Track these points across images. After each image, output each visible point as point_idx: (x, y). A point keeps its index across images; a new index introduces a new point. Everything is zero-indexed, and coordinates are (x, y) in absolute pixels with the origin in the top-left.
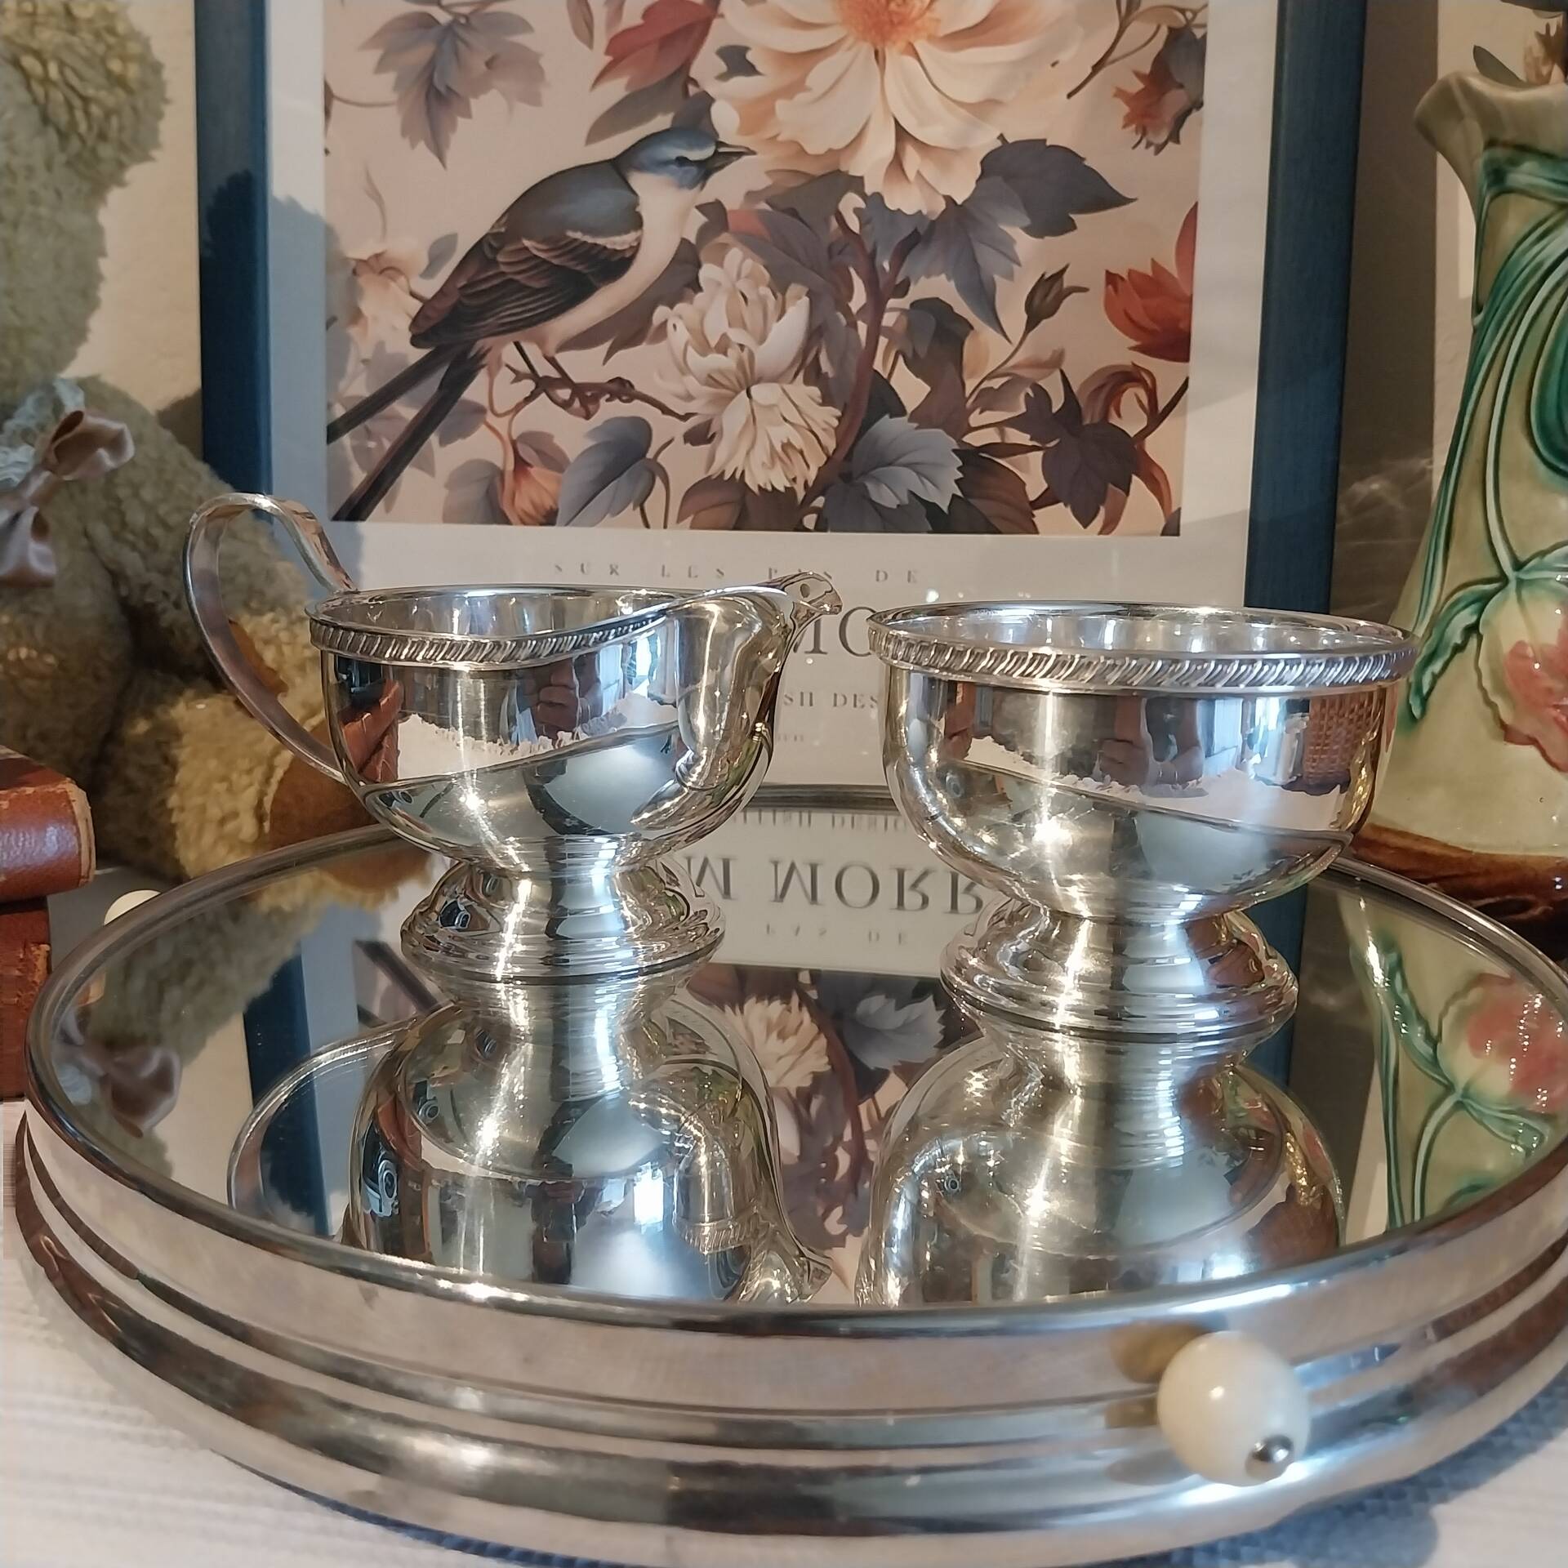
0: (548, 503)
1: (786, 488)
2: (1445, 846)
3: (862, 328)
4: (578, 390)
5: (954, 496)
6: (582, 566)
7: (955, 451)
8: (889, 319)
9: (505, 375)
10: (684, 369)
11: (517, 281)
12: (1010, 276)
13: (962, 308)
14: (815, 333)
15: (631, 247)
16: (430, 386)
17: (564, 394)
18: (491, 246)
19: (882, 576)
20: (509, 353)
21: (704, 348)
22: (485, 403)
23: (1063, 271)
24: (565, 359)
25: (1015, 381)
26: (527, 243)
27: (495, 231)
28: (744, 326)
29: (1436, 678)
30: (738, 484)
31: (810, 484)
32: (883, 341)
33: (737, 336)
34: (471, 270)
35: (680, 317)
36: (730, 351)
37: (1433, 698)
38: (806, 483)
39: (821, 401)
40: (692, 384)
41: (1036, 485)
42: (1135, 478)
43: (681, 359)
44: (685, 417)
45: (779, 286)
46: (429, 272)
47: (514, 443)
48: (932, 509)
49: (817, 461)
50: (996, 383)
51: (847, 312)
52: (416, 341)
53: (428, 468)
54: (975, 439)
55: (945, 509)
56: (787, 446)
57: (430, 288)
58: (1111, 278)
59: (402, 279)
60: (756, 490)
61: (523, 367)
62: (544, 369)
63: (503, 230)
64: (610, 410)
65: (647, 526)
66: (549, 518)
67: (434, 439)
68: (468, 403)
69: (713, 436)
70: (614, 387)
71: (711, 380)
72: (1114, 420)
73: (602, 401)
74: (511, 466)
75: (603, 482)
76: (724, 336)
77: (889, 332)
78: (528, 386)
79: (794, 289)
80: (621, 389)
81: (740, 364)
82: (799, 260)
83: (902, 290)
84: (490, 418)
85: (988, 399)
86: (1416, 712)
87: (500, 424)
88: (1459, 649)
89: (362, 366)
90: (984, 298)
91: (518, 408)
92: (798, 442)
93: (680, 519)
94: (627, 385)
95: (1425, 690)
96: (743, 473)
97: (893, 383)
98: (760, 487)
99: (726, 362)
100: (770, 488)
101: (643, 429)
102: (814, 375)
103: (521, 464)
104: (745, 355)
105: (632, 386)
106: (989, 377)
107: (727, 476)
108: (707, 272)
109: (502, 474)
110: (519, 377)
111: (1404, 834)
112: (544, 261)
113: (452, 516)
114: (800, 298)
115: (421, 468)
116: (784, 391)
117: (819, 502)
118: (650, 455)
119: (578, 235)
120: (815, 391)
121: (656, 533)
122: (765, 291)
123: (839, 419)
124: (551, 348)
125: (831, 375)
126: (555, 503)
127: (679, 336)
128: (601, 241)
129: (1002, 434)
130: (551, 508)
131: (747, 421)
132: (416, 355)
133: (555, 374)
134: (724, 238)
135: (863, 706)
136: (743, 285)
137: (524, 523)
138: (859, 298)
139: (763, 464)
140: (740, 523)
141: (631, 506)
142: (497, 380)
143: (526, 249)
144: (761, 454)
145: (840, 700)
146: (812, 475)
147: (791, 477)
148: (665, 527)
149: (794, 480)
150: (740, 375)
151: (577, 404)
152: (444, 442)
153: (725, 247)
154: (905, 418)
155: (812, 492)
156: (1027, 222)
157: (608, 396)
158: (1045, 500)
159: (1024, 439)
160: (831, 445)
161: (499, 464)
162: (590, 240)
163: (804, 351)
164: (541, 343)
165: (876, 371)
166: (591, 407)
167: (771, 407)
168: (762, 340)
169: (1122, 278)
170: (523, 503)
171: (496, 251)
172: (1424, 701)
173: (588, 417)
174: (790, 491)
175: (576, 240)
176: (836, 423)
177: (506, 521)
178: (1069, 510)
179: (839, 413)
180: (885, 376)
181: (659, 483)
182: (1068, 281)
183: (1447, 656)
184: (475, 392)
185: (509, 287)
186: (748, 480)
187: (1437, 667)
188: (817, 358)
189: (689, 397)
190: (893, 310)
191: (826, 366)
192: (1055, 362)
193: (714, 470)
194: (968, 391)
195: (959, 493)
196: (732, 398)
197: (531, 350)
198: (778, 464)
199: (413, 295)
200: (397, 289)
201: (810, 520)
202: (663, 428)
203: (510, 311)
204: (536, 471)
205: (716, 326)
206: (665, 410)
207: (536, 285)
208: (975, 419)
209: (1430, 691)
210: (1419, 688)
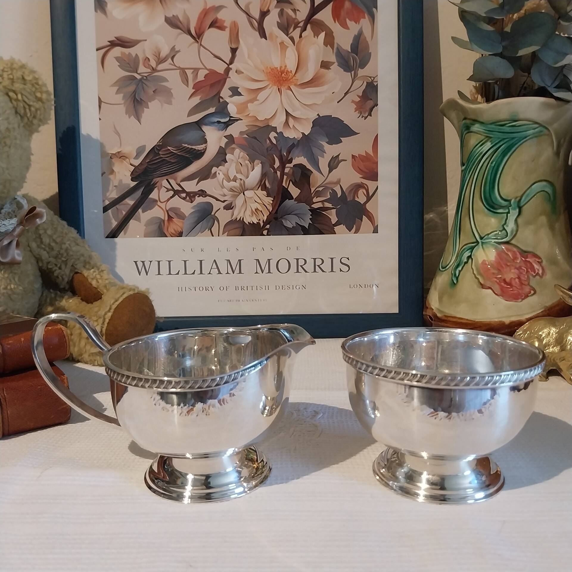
0: (180, 230)
1: (257, 222)
2: (467, 320)
3: (279, 173)
4: (188, 194)
5: (310, 223)
6: (192, 249)
7: (309, 210)
8: (287, 170)
9: (163, 190)
10: (223, 187)
11: (166, 160)
12: (323, 157)
13: (309, 166)
14: (264, 175)
15: (204, 149)
16: (138, 194)
17: (184, 195)
18: (157, 149)
19: (289, 248)
20: (165, 183)
21: (229, 180)
22: (157, 199)
23: (339, 155)
24: (184, 184)
25: (326, 188)
26: (169, 148)
27: (158, 144)
28: (242, 174)
29: (460, 271)
30: (242, 221)
31: (265, 221)
32: (285, 177)
33: (239, 176)
34: (151, 157)
35: (221, 171)
36: (237, 181)
37: (460, 277)
38: (263, 221)
39: (266, 195)
40: (225, 191)
41: (334, 219)
42: (364, 216)
43: (221, 184)
44: (224, 202)
45: (252, 161)
46: (137, 157)
47: (167, 211)
48: (303, 227)
49: (266, 214)
50: (320, 189)
51: (274, 168)
52: (132, 180)
53: (139, 220)
54: (315, 206)
55: (307, 227)
56: (257, 210)
57: (137, 162)
58: (353, 157)
59: (128, 160)
60: (247, 223)
61: (170, 187)
62: (177, 188)
63: (161, 144)
64: (199, 200)
65: (213, 236)
66: (180, 235)
67: (140, 210)
68: (151, 198)
69: (233, 207)
70: (200, 192)
71: (231, 190)
72: (357, 199)
73: (196, 197)
74: (166, 218)
75: (197, 222)
76: (235, 176)
77: (287, 174)
78: (172, 193)
79: (256, 162)
80: (202, 193)
81: (241, 185)
82: (258, 153)
83: (290, 161)
84: (159, 203)
85: (318, 194)
86: (455, 282)
87: (163, 205)
88: (466, 263)
89: (115, 188)
90: (316, 164)
91: (168, 200)
92: (260, 208)
93: (223, 233)
94: (204, 192)
95: (457, 275)
96: (243, 218)
97: (289, 189)
98: (249, 222)
99: (237, 184)
100: (252, 223)
101: (210, 206)
102: (264, 187)
103: (170, 218)
104: (242, 182)
105: (206, 192)
106: (318, 187)
107: (238, 219)
108: (229, 157)
109: (164, 221)
110: (168, 190)
112: (175, 154)
113: (147, 235)
114: (259, 164)
115: (136, 220)
116: (255, 192)
117: (268, 227)
118: (213, 214)
119: (186, 145)
120: (265, 192)
121: (216, 238)
122: (247, 162)
123: (272, 201)
124: (179, 181)
125: (269, 187)
126: (182, 230)
127: (220, 176)
128: (193, 147)
129: (323, 204)
131: (244, 202)
132: (133, 184)
133: (180, 189)
134: (233, 146)
135: (285, 289)
136: (240, 160)
137: (172, 236)
138: (277, 164)
139: (249, 215)
140: (243, 234)
141: (207, 230)
142: (161, 192)
143: (169, 149)
144: (248, 212)
145: (278, 288)
146: (265, 218)
147: (258, 219)
149: (260, 220)
150: (241, 188)
151: (188, 198)
152: (143, 212)
153: (234, 149)
154: (294, 200)
155: (265, 223)
156: (328, 140)
157: (198, 196)
158: (337, 224)
159: (330, 206)
160: (271, 209)
161: (163, 218)
162: (190, 147)
163: (261, 181)
164: (175, 180)
165: (283, 186)
166: (193, 199)
167: (251, 198)
168: (247, 177)
169: (356, 157)
170: (171, 230)
171: (159, 150)
172: (457, 278)
173: (192, 202)
174: (258, 224)
175: (185, 147)
176: (272, 202)
177: (166, 236)
178: (345, 226)
179: (272, 199)
180: (286, 187)
181: (216, 222)
182: (340, 158)
183: (463, 265)
184: (154, 195)
185: (163, 162)
186: (245, 220)
187: (460, 268)
188: (265, 182)
189: (225, 195)
190: (288, 167)
191: (268, 185)
192: (338, 182)
193: (234, 218)
194: (312, 192)
196: (239, 195)
197: (172, 182)
198: (254, 215)
199: (131, 165)
200: (126, 163)
201: (265, 232)
202: (216, 205)
203: (164, 170)
204: (175, 220)
205: (232, 173)
206: (217, 200)
207: (173, 161)
208: (315, 200)
209: (459, 275)
210: (455, 275)
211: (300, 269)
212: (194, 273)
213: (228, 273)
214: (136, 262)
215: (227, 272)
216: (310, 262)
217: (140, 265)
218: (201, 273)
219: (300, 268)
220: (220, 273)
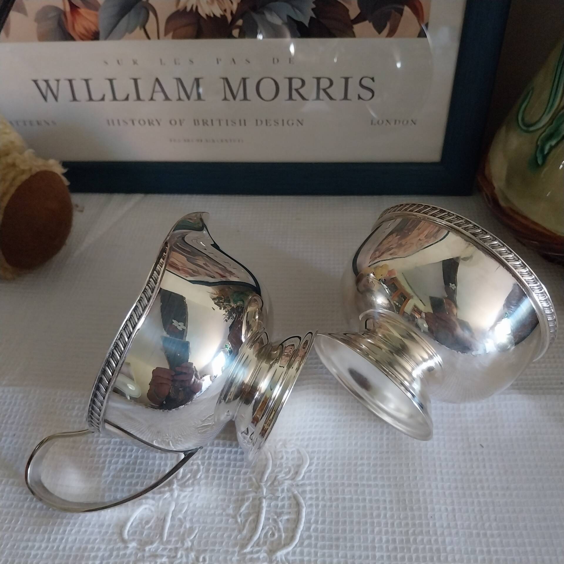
0: (93, 28)
1: (221, 15)
5: (311, 18)
6: (118, 60)
19: (276, 60)
29: (552, 148)
30: (194, 13)
31: (234, 12)
37: (549, 157)
38: (232, 12)
41: (354, 11)
42: (406, 7)
48: (300, 25)
53: (23, 11)
55: (307, 25)
60: (204, 16)
65: (149, 38)
66: (95, 36)
74: (68, 8)
75: (120, 15)
86: (540, 162)
93: (166, 33)
95: (546, 152)
96: (197, 8)
98: (207, 15)
100: (212, 16)
103: (74, 7)
107: (188, 9)
109: (65, 13)
111: (526, 218)
113: (43, 37)
115: (19, 11)
117: (240, 22)
121: (154, 43)
126: (97, 28)
130: (95, 31)
135: (270, 125)
137: (82, 39)
139: (207, 2)
140: (199, 34)
141: (138, 28)
145: (259, 122)
146: (235, 7)
147: (223, 9)
148: (159, 38)
149: (225, 11)
155: (235, 17)
158: (360, 19)
161: (61, 7)
170: (80, 28)
172: (545, 157)
174: (224, 17)
177: (72, 39)
178: (371, 25)
181: (151, 15)
183: (559, 138)
186: (200, 11)
187: (553, 143)
193: (181, 6)
195: (314, 16)
198: (215, 2)
201: (236, 32)
204: (83, 11)
209: (548, 153)
210: (542, 150)
211: (295, 95)
212: (127, 99)
213: (180, 99)
214: (35, 81)
215: (178, 98)
216: (311, 84)
217: (43, 85)
218: (139, 98)
219: (294, 93)
220: (167, 98)
